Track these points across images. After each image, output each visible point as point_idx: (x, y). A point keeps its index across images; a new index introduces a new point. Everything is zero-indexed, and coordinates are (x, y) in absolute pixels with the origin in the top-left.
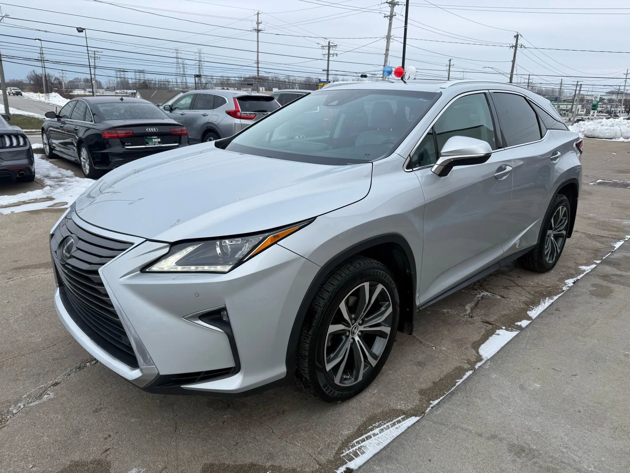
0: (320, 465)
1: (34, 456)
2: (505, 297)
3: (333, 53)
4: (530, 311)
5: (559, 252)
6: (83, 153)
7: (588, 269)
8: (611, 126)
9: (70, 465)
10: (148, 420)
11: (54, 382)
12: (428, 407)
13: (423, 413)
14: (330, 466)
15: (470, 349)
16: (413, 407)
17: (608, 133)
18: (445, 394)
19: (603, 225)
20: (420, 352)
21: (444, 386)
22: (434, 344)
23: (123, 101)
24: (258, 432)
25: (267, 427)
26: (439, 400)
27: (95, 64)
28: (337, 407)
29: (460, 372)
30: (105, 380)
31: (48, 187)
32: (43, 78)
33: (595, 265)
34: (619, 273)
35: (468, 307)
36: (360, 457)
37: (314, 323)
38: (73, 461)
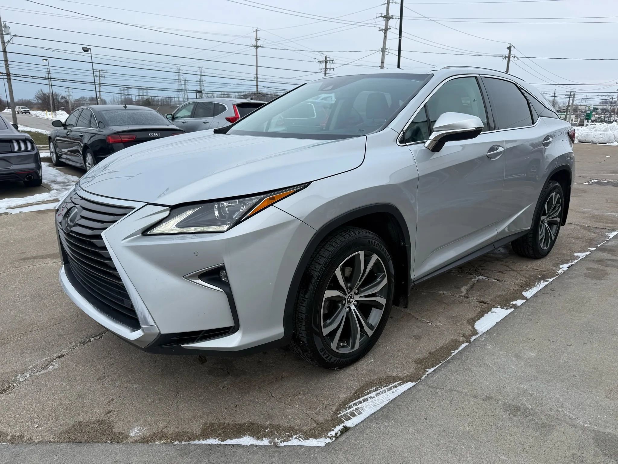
0: (318, 424)
1: (39, 418)
2: (501, 280)
3: (330, 68)
4: (525, 292)
5: (553, 240)
6: (88, 158)
7: (582, 255)
8: (604, 131)
9: (74, 426)
10: (150, 386)
11: (60, 355)
12: (424, 374)
13: (419, 380)
14: (327, 425)
15: (466, 324)
16: (409, 374)
17: (602, 138)
18: (441, 362)
19: (598, 218)
20: (416, 327)
21: (440, 356)
22: (430, 320)
23: (127, 108)
24: (257, 396)
25: (266, 391)
26: (435, 368)
27: (100, 81)
28: (334, 374)
29: (456, 344)
30: (109, 352)
31: (55, 191)
32: (51, 97)
33: (590, 252)
34: (614, 258)
35: (464, 290)
36: (357, 417)
37: (311, 287)
38: (77, 421)
